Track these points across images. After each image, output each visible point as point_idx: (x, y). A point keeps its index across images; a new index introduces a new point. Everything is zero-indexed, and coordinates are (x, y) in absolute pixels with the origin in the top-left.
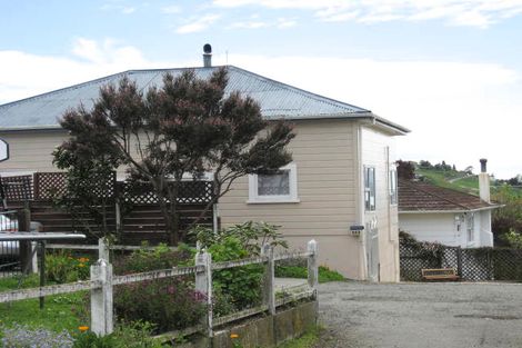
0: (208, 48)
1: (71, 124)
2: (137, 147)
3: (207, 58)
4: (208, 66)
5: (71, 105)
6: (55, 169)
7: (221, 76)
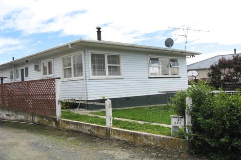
0: (235, 50)
1: (212, 67)
2: (225, 71)
3: (235, 52)
4: (235, 54)
5: (212, 63)
6: (208, 77)
7: (238, 56)
